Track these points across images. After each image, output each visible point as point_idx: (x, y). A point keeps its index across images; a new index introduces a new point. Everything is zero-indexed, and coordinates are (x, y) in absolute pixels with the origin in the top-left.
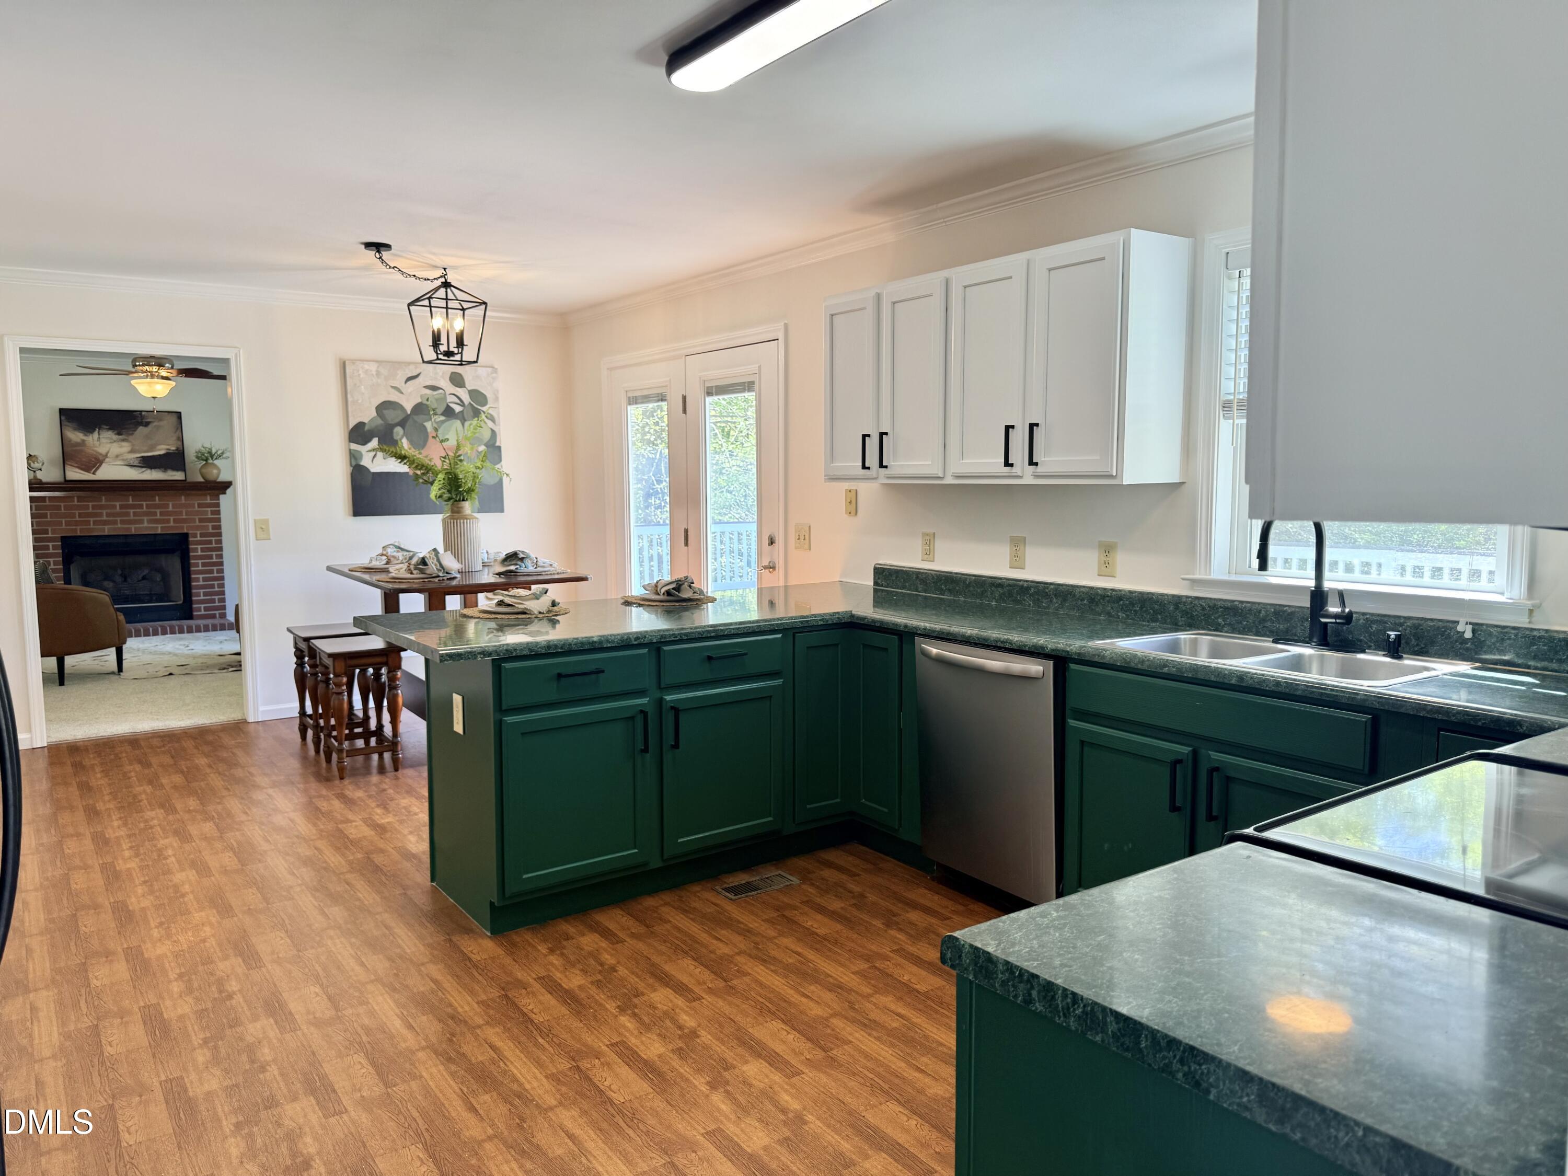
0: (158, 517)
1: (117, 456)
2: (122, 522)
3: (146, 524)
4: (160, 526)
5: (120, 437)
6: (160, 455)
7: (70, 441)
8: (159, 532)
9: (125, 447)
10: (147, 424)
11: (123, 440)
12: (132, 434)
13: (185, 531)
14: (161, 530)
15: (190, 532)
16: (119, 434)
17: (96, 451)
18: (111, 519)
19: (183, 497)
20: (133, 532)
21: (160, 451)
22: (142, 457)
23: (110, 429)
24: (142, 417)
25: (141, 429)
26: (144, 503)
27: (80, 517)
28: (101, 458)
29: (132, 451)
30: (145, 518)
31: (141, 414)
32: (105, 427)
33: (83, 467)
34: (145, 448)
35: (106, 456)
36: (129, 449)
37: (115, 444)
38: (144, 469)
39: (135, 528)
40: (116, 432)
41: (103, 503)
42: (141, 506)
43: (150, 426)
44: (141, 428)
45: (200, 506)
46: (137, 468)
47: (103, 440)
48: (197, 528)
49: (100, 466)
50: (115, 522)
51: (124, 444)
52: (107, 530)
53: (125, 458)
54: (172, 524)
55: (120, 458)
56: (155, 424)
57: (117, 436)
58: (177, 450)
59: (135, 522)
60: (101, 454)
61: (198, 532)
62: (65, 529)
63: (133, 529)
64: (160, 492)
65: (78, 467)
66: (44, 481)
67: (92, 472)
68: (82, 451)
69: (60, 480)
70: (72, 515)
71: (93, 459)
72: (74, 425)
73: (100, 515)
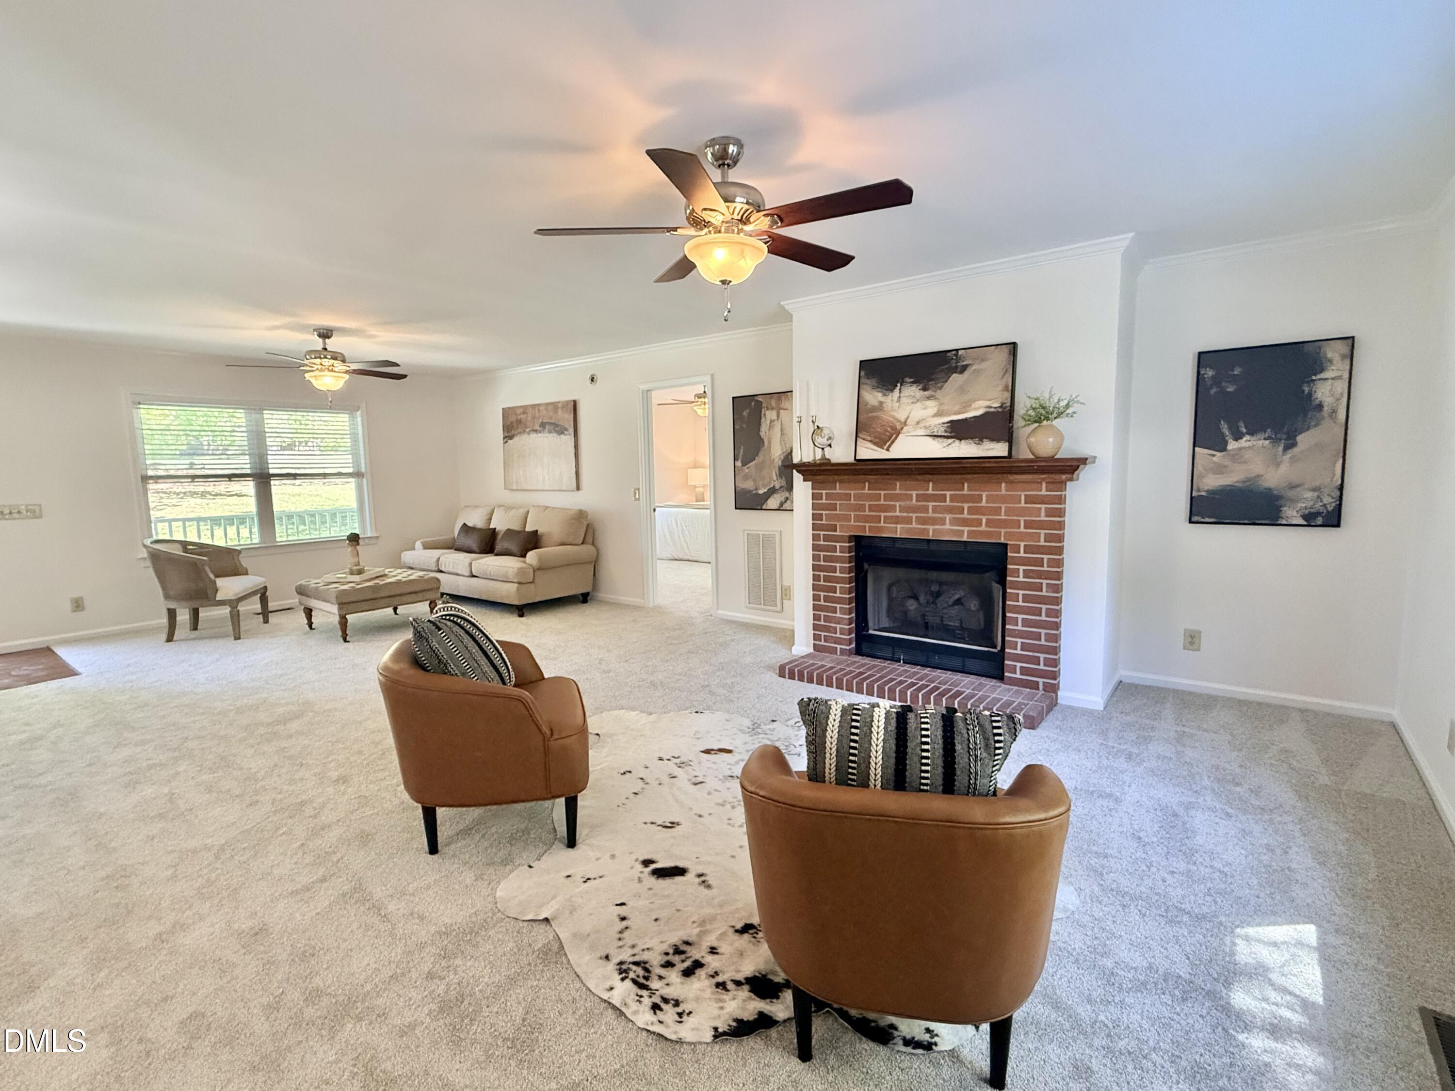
0: (966, 515)
1: (918, 423)
2: (920, 521)
3: (947, 526)
4: (966, 529)
5: (926, 393)
6: (974, 417)
7: (867, 404)
8: (965, 538)
9: (932, 406)
10: (964, 368)
11: (928, 398)
12: (940, 388)
13: (1002, 541)
14: (968, 537)
15: (1009, 542)
16: (925, 389)
17: (893, 417)
18: (905, 514)
19: (1003, 485)
20: (931, 536)
21: (977, 409)
22: (951, 422)
23: (913, 383)
24: (958, 358)
25: (956, 379)
26: (948, 493)
27: (870, 510)
28: (898, 427)
29: (939, 414)
30: (948, 517)
31: (956, 355)
32: (908, 380)
33: (877, 440)
34: (957, 408)
35: (905, 424)
36: (935, 410)
37: (919, 404)
38: (950, 441)
39: (934, 530)
40: (921, 387)
41: (898, 491)
42: (943, 498)
43: (967, 374)
44: (954, 375)
45: (1029, 500)
46: (941, 440)
47: (903, 400)
48: (1022, 537)
49: (896, 438)
50: (909, 521)
51: (931, 403)
52: (899, 531)
53: (928, 424)
54: (983, 528)
55: (922, 425)
56: (973, 368)
57: (922, 392)
58: (1001, 407)
59: (934, 521)
60: (899, 421)
61: (1022, 544)
62: (853, 525)
63: (931, 532)
64: (969, 476)
65: (870, 441)
66: (833, 461)
67: (885, 447)
68: (877, 417)
69: (851, 459)
70: (861, 508)
71: (889, 429)
72: (873, 382)
73: (892, 508)
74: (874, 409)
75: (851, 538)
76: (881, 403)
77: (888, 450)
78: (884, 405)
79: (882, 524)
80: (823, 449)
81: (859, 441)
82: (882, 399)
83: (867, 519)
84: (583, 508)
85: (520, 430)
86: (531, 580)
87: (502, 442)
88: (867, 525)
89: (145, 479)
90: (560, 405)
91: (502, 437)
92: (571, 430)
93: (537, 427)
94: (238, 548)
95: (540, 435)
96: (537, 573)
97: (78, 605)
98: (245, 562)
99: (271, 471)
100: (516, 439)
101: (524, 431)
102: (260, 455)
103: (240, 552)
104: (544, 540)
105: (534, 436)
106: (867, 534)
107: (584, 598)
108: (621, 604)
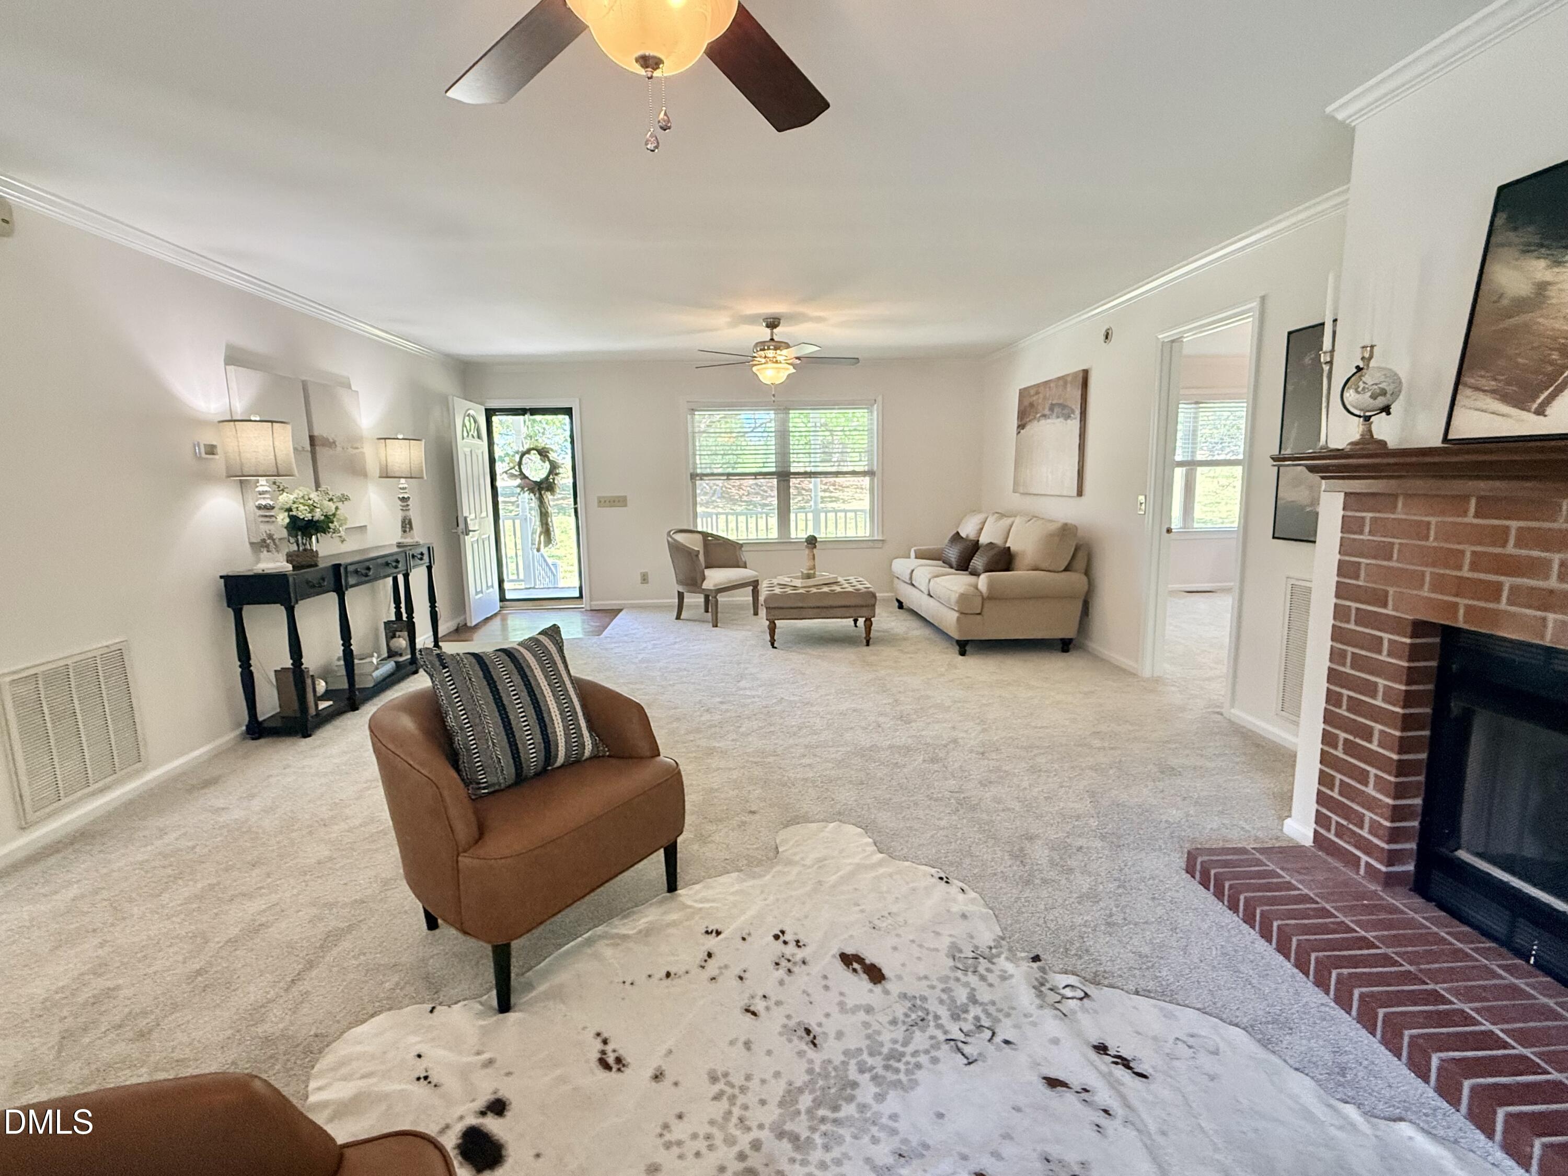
7: (1503, 295)
27: (1476, 566)
33: (1514, 388)
65: (1493, 392)
66: (1392, 444)
67: (1535, 406)
68: (1526, 326)
69: (1436, 441)
70: (1454, 559)
71: (1555, 356)
72: (1529, 234)
73: (1538, 568)
74: (1522, 305)
75: (1419, 628)
76: (1542, 287)
77: (1540, 412)
78: (1552, 292)
79: (1503, 605)
80: (1367, 419)
81: (1464, 392)
82: (1548, 276)
83: (1461, 587)
84: (1069, 521)
85: (1031, 417)
86: (978, 611)
87: (1015, 432)
88: (1463, 602)
89: (694, 476)
90: (1069, 379)
91: (1016, 426)
92: (1078, 412)
93: (1047, 412)
94: (741, 542)
95: (1049, 421)
96: (988, 605)
97: (645, 579)
98: (746, 556)
99: (792, 470)
100: (1028, 427)
101: (1035, 418)
102: (783, 453)
103: (741, 545)
104: (1018, 562)
105: (1043, 422)
106: (1461, 623)
107: (1065, 646)
108: (1111, 663)
